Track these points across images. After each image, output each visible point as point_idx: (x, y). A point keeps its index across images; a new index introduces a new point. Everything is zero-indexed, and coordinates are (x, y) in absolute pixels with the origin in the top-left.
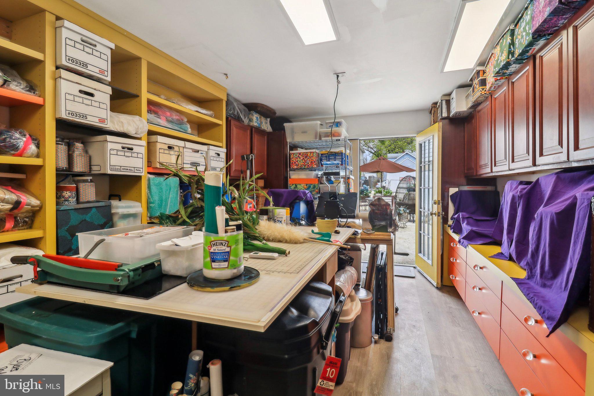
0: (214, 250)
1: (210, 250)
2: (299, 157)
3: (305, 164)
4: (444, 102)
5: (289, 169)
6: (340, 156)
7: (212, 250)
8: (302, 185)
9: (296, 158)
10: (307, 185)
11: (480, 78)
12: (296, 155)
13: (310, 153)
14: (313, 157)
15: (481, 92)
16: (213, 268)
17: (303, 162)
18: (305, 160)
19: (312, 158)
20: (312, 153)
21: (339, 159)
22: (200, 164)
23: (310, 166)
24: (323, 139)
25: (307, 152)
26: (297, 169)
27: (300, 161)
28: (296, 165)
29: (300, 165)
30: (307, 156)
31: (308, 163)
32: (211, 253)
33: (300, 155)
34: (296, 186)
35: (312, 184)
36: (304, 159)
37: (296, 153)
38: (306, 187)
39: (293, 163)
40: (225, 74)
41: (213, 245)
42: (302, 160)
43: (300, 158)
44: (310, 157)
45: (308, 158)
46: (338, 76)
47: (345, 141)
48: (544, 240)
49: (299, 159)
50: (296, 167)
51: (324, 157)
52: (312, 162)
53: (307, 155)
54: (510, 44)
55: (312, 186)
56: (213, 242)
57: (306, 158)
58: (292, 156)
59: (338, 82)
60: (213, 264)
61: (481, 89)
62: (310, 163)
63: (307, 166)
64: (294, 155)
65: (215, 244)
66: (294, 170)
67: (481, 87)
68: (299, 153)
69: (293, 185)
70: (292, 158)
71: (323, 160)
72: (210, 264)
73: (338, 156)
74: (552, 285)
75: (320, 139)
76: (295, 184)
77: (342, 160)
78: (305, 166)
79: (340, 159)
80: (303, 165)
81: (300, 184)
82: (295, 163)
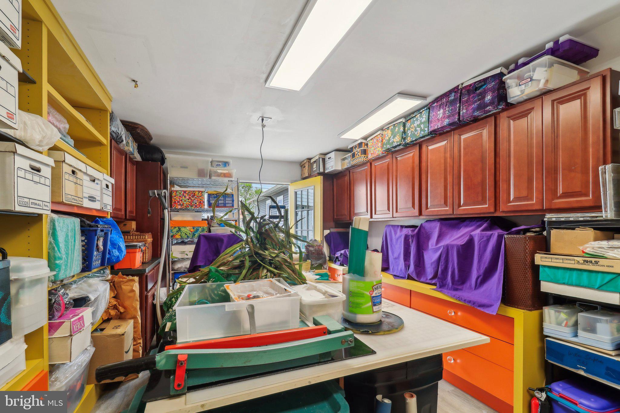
0: (376, 294)
1: (372, 294)
2: (183, 195)
3: (191, 204)
4: (321, 160)
5: (170, 209)
6: (231, 197)
7: (374, 295)
8: (188, 228)
9: (180, 196)
10: (194, 229)
11: (363, 148)
12: (180, 193)
13: (198, 192)
14: (202, 196)
15: (363, 159)
16: (374, 312)
17: (190, 202)
18: (192, 200)
19: (200, 198)
20: (201, 193)
21: (229, 200)
22: (95, 198)
23: (198, 206)
24: (213, 178)
25: (195, 191)
26: (181, 209)
27: (185, 201)
28: (180, 205)
29: (185, 205)
30: (194, 195)
31: (196, 203)
32: (373, 297)
33: (185, 194)
34: (180, 229)
35: (200, 227)
36: (190, 198)
37: (181, 191)
38: (192, 230)
39: (175, 202)
40: (134, 81)
41: (375, 289)
42: (188, 199)
43: (185, 197)
44: (197, 196)
45: (195, 198)
46: (263, 120)
47: (238, 183)
48: (451, 262)
49: (183, 198)
50: (179, 207)
51: (213, 197)
52: (201, 202)
53: (195, 193)
54: (403, 132)
55: (200, 230)
56: (375, 287)
57: (193, 197)
58: (174, 194)
59: (263, 126)
60: (374, 308)
61: (363, 157)
62: (197, 203)
63: (194, 206)
64: (178, 193)
65: (376, 288)
66: (178, 211)
67: (363, 155)
68: (184, 191)
69: (175, 228)
70: (175, 196)
71: (211, 200)
72: (372, 309)
73: (228, 197)
74: (463, 288)
75: (210, 177)
76: (179, 227)
77: (232, 202)
78: (191, 206)
79: (231, 200)
80: (190, 205)
81: (185, 227)
82: (178, 202)
